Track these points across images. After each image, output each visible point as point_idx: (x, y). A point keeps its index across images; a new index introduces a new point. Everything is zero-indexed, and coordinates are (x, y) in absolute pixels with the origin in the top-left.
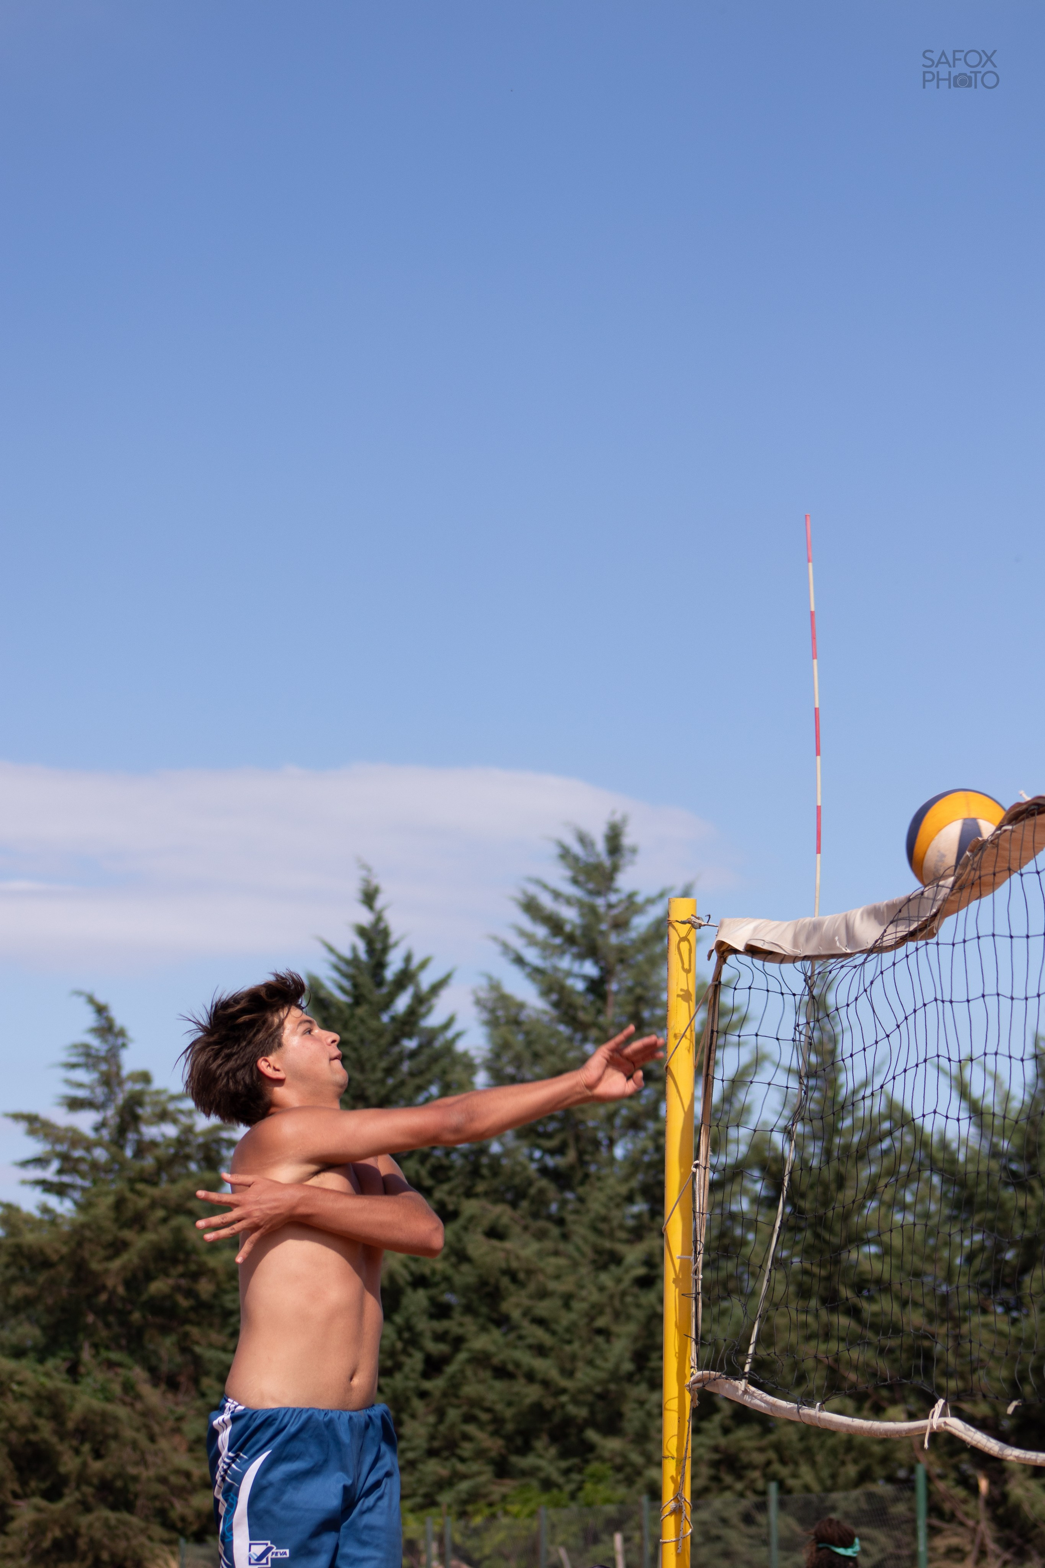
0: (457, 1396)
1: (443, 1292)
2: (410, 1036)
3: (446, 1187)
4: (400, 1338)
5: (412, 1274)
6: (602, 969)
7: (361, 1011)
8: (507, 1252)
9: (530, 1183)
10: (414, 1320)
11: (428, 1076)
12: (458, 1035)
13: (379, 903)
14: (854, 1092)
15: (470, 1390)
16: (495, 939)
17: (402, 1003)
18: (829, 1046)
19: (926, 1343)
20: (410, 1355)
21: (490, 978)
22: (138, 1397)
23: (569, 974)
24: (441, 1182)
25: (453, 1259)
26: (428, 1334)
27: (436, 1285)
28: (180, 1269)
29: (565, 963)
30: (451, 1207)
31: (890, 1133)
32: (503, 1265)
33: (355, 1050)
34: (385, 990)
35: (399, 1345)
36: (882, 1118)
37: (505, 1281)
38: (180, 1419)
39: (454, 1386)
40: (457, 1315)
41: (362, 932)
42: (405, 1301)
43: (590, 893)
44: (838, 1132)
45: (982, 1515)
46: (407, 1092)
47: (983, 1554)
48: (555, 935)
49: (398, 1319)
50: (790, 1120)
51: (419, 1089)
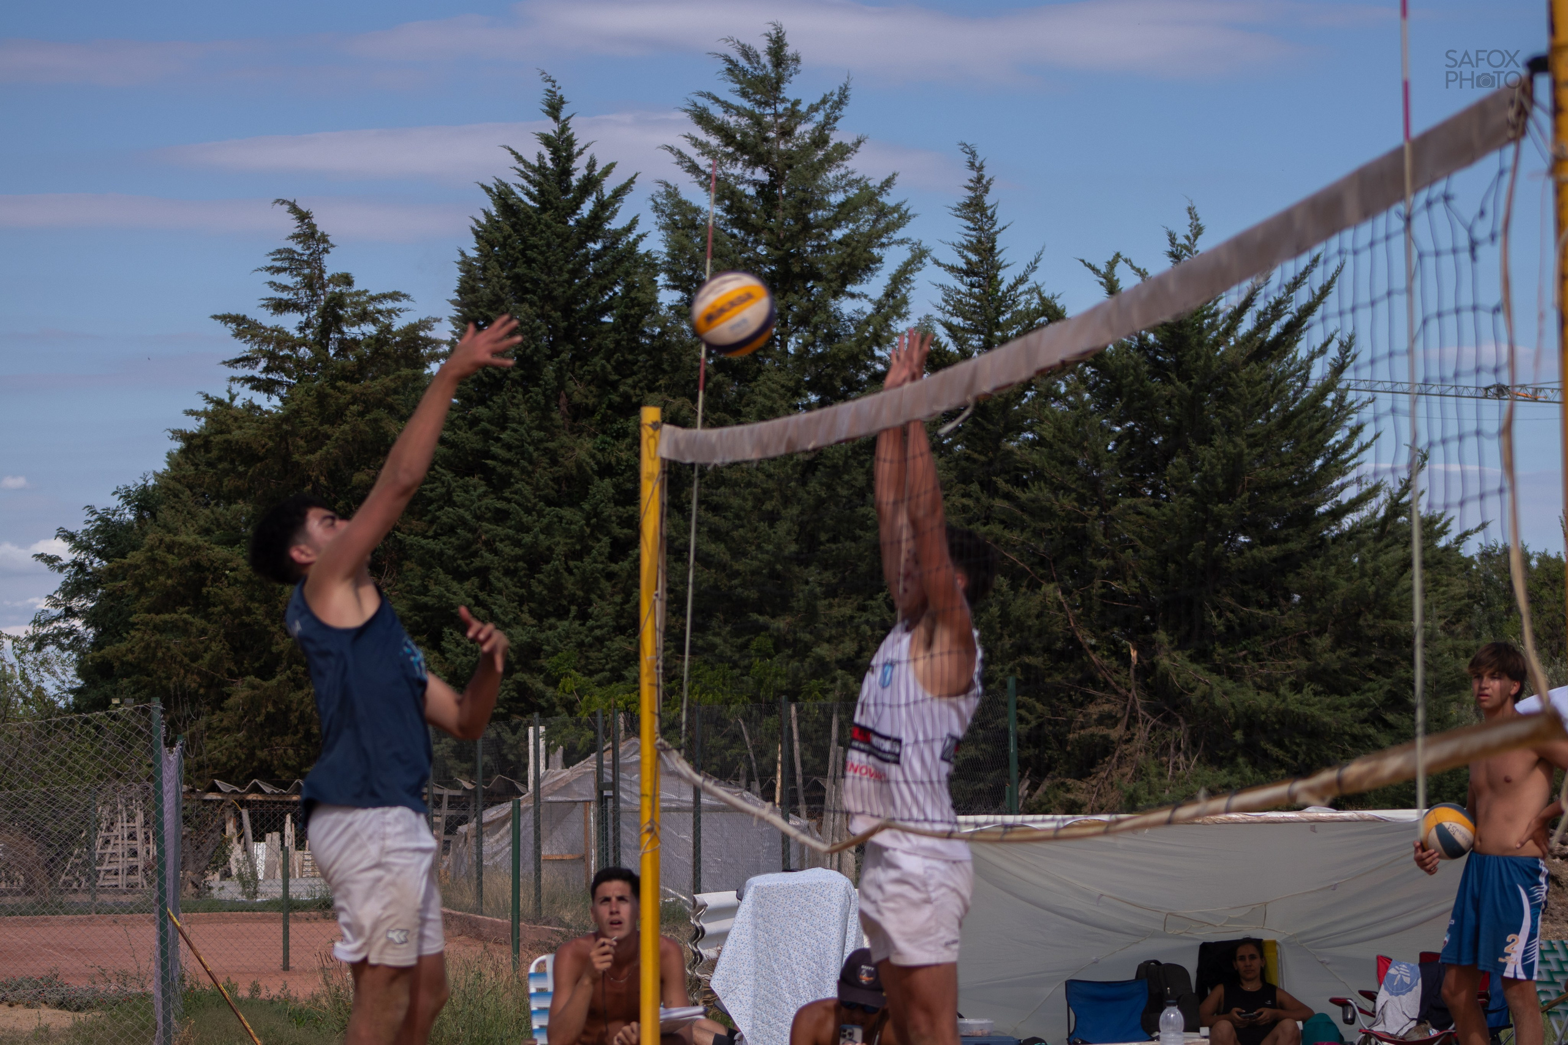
2: (594, 239)
3: (630, 381)
4: (588, 524)
6: (771, 175)
7: (545, 216)
10: (601, 506)
11: (612, 277)
12: (641, 237)
13: (563, 116)
14: (1013, 287)
16: (671, 149)
17: (587, 208)
18: (989, 245)
19: (1079, 525)
20: (599, 540)
21: (667, 185)
23: (740, 179)
24: (625, 377)
26: (614, 519)
27: (624, 471)
29: (737, 170)
30: (634, 400)
33: (542, 253)
34: (571, 196)
35: (588, 530)
36: (1038, 312)
41: (547, 141)
42: (593, 490)
43: (759, 104)
44: (998, 326)
45: (1132, 684)
46: (593, 292)
47: (1133, 719)
48: (727, 145)
49: (586, 506)
50: (952, 315)
51: (603, 289)
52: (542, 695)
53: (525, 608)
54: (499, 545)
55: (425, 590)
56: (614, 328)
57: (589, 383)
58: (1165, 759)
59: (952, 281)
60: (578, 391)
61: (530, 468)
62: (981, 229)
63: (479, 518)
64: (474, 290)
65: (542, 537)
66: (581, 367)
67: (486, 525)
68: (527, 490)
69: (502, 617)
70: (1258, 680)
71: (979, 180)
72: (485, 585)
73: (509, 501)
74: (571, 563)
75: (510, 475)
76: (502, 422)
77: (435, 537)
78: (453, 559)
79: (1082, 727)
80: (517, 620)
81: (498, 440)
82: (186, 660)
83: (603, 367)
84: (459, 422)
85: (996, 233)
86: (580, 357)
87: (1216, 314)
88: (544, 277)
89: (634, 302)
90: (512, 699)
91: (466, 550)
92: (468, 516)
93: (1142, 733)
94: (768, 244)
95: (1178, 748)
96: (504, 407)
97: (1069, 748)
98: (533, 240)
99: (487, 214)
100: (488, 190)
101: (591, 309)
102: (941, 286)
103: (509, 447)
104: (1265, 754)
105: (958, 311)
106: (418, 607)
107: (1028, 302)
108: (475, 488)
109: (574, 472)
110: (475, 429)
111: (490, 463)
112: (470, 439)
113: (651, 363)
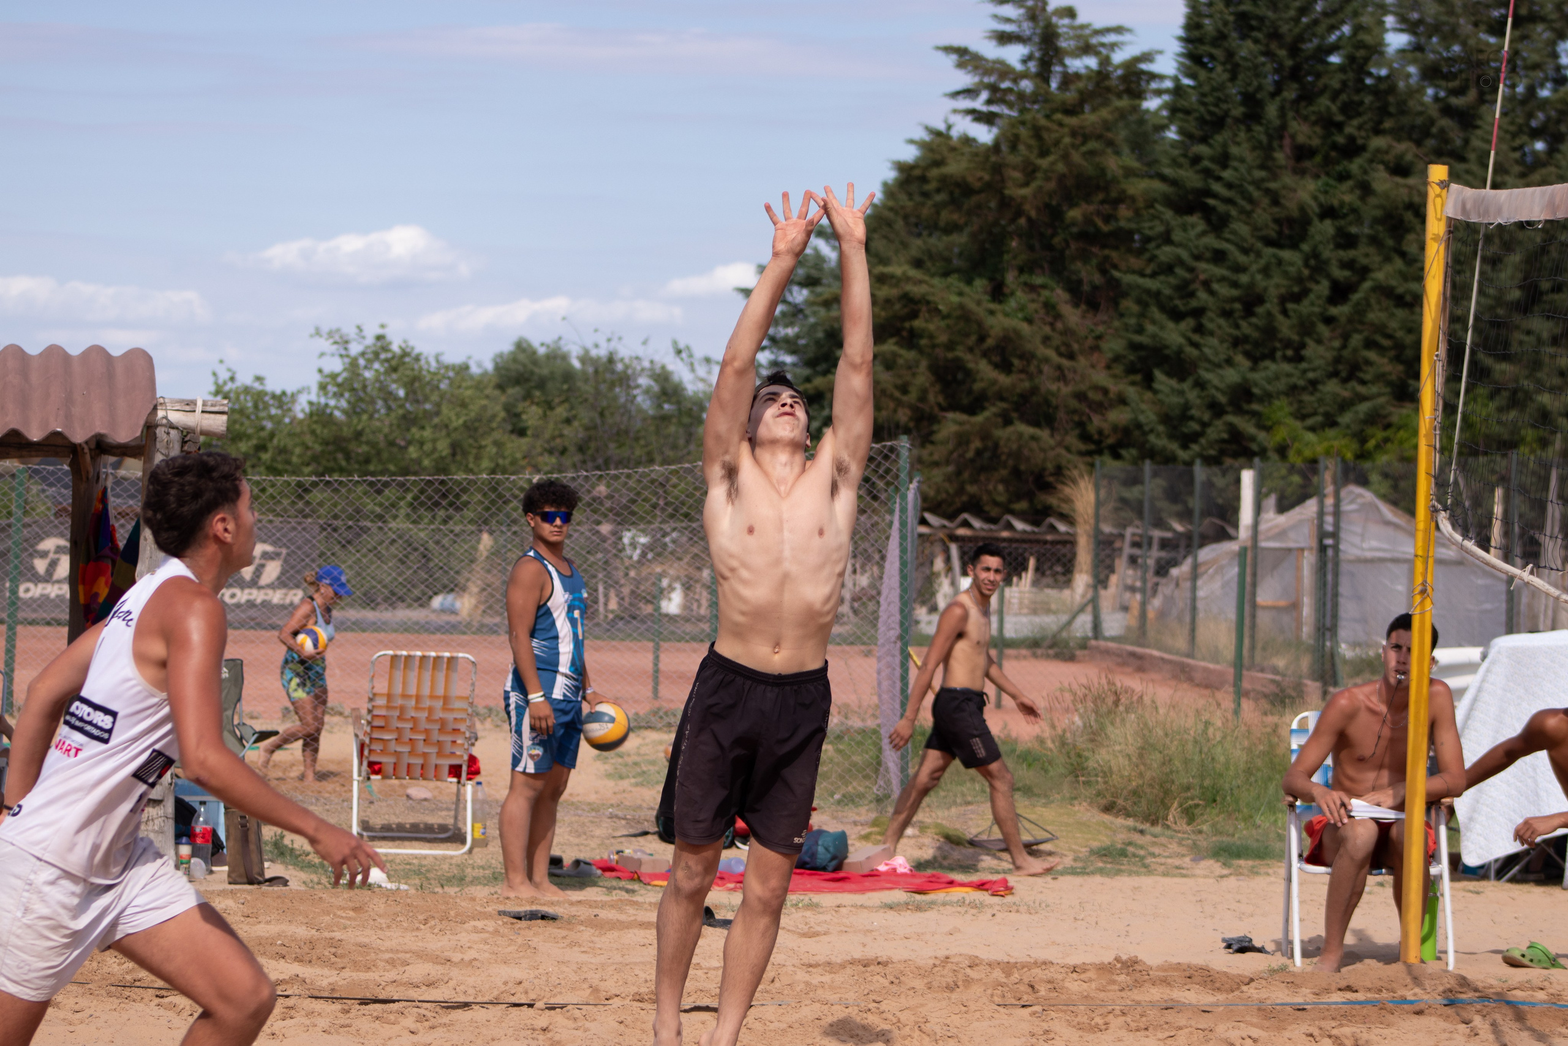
0: (1362, 323)
1: (1351, 224)
3: (1355, 122)
4: (1306, 265)
5: (1321, 205)
8: (1410, 187)
9: (1432, 122)
10: (1321, 247)
11: (1341, 16)
15: (1373, 316)
20: (1317, 282)
22: (1058, 316)
24: (1350, 118)
25: (1359, 192)
26: (1334, 262)
27: (1345, 216)
28: (1101, 196)
30: (1360, 142)
32: (1406, 199)
35: (1306, 272)
37: (1409, 215)
38: (1099, 337)
39: (1360, 311)
40: (1362, 245)
42: (1312, 230)
46: (1321, 30)
49: (1305, 247)
51: (1332, 28)
52: (1253, 439)
53: (1240, 348)
54: (1215, 286)
55: (1140, 330)
56: (1342, 68)
57: (1315, 123)
60: (1302, 132)
61: (1250, 209)
63: (1198, 258)
64: (1199, 26)
65: (1259, 277)
66: (1306, 107)
67: (1202, 266)
68: (1245, 230)
72: (1199, 327)
73: (1228, 240)
74: (1290, 306)
75: (1229, 214)
76: (1224, 160)
77: (1154, 275)
78: (1171, 298)
80: (1229, 362)
81: (1219, 179)
82: (897, 394)
83: (1329, 108)
84: (1182, 160)
86: (1307, 96)
88: (1270, 15)
89: (1362, 44)
90: (1223, 441)
91: (1185, 290)
92: (1184, 255)
96: (1225, 145)
101: (1319, 49)
103: (1230, 186)
106: (1134, 347)
108: (1193, 226)
109: (1296, 213)
110: (1198, 167)
111: (1211, 202)
112: (1191, 178)
113: (1377, 104)
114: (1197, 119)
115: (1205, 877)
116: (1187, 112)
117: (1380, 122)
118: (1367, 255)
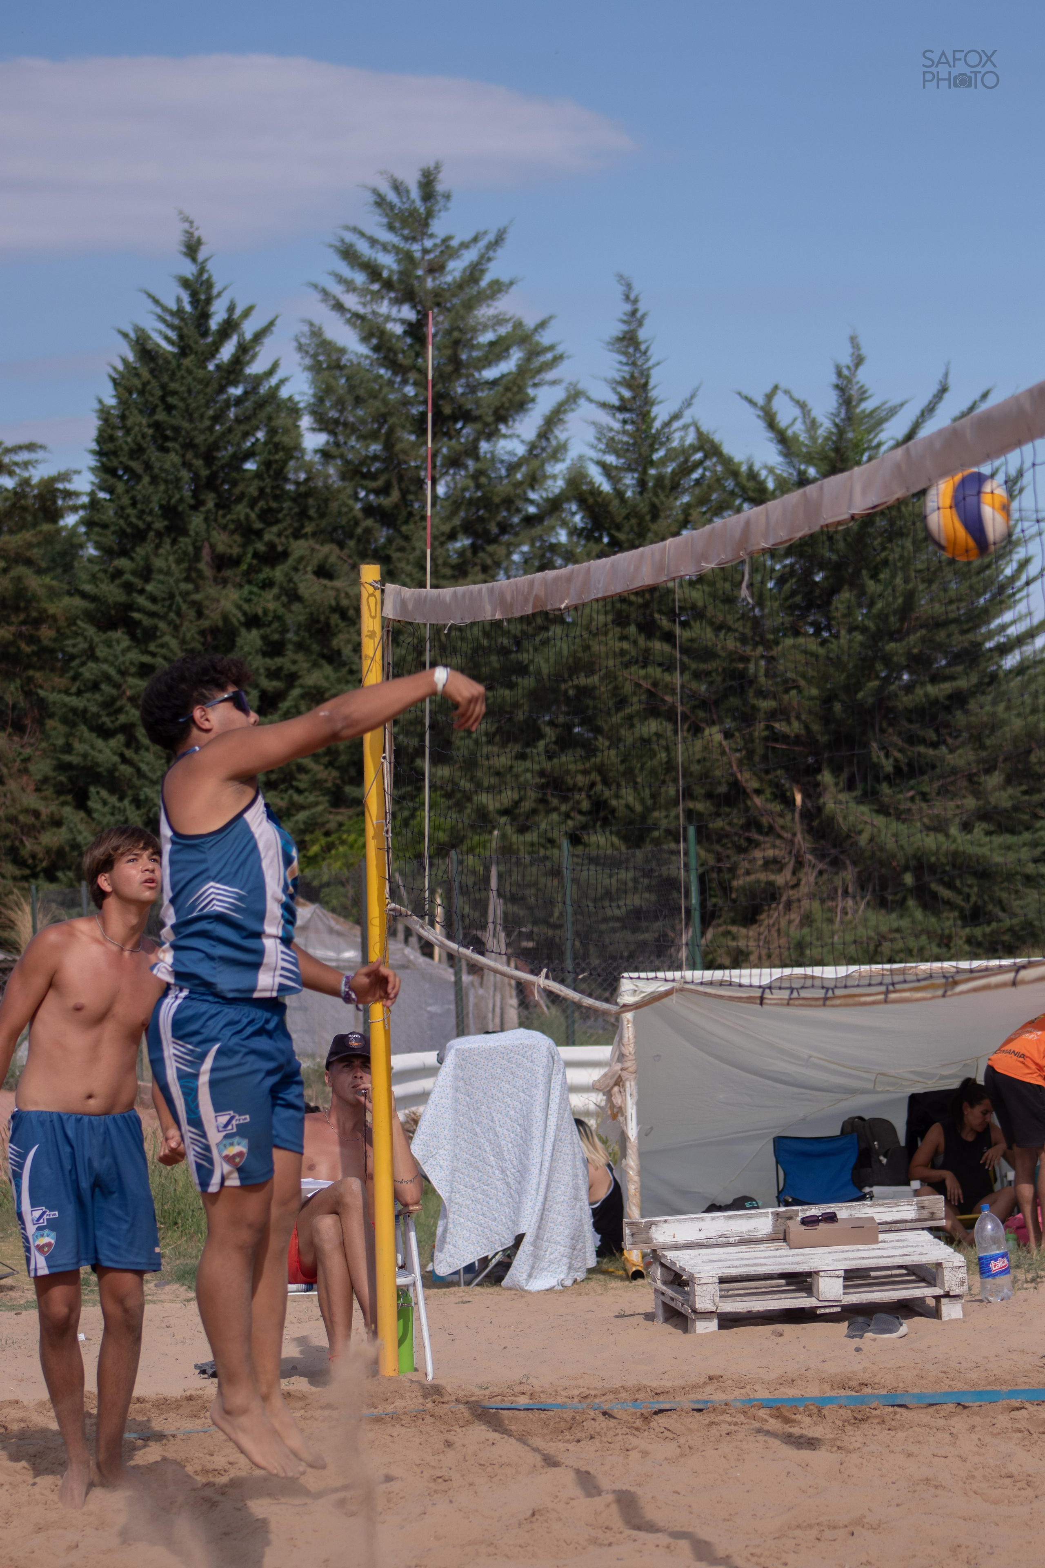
1: (276, 631)
2: (235, 384)
3: (275, 529)
5: (245, 614)
6: (418, 312)
7: (187, 362)
8: (338, 590)
9: (357, 523)
11: (254, 422)
12: (282, 382)
13: (201, 256)
14: (667, 424)
16: (315, 286)
17: (227, 352)
18: (643, 381)
19: (741, 666)
21: (311, 324)
23: (388, 318)
24: (270, 524)
25: (284, 599)
26: (262, 671)
27: (271, 623)
28: (21, 616)
29: (384, 308)
30: (280, 549)
31: (700, 463)
32: (333, 603)
33: (183, 399)
34: (210, 339)
36: (695, 449)
37: (335, 618)
38: (27, 760)
40: (290, 653)
41: (186, 283)
42: (239, 642)
43: (406, 239)
44: (652, 463)
45: (798, 828)
46: (235, 437)
47: (800, 864)
48: (373, 281)
50: (604, 452)
51: (246, 435)
55: (69, 749)
56: (258, 475)
57: (233, 532)
58: (830, 904)
59: (605, 418)
61: (178, 621)
62: (634, 364)
63: (123, 673)
64: (112, 439)
66: (224, 516)
67: (131, 680)
68: (174, 643)
69: (150, 774)
70: (926, 820)
71: (634, 313)
72: (131, 742)
73: (154, 655)
75: (156, 628)
76: (146, 573)
77: (79, 693)
78: (98, 716)
79: (748, 873)
81: (142, 592)
83: (247, 516)
84: (101, 575)
85: (649, 369)
86: (223, 505)
87: (879, 445)
88: (186, 425)
89: (277, 447)
91: (111, 706)
92: (112, 672)
93: (809, 877)
94: (416, 384)
95: (846, 892)
96: (147, 559)
97: (734, 896)
98: (173, 386)
99: (124, 361)
100: (125, 335)
101: (234, 456)
102: (594, 424)
103: (153, 599)
104: (935, 896)
105: (612, 447)
106: (64, 767)
107: (682, 439)
108: (118, 642)
109: (220, 624)
110: (118, 582)
111: (136, 615)
112: (112, 592)
113: (296, 510)
114: (114, 533)
115: (172, 1301)
116: (105, 526)
117: (302, 526)
118: (294, 662)
